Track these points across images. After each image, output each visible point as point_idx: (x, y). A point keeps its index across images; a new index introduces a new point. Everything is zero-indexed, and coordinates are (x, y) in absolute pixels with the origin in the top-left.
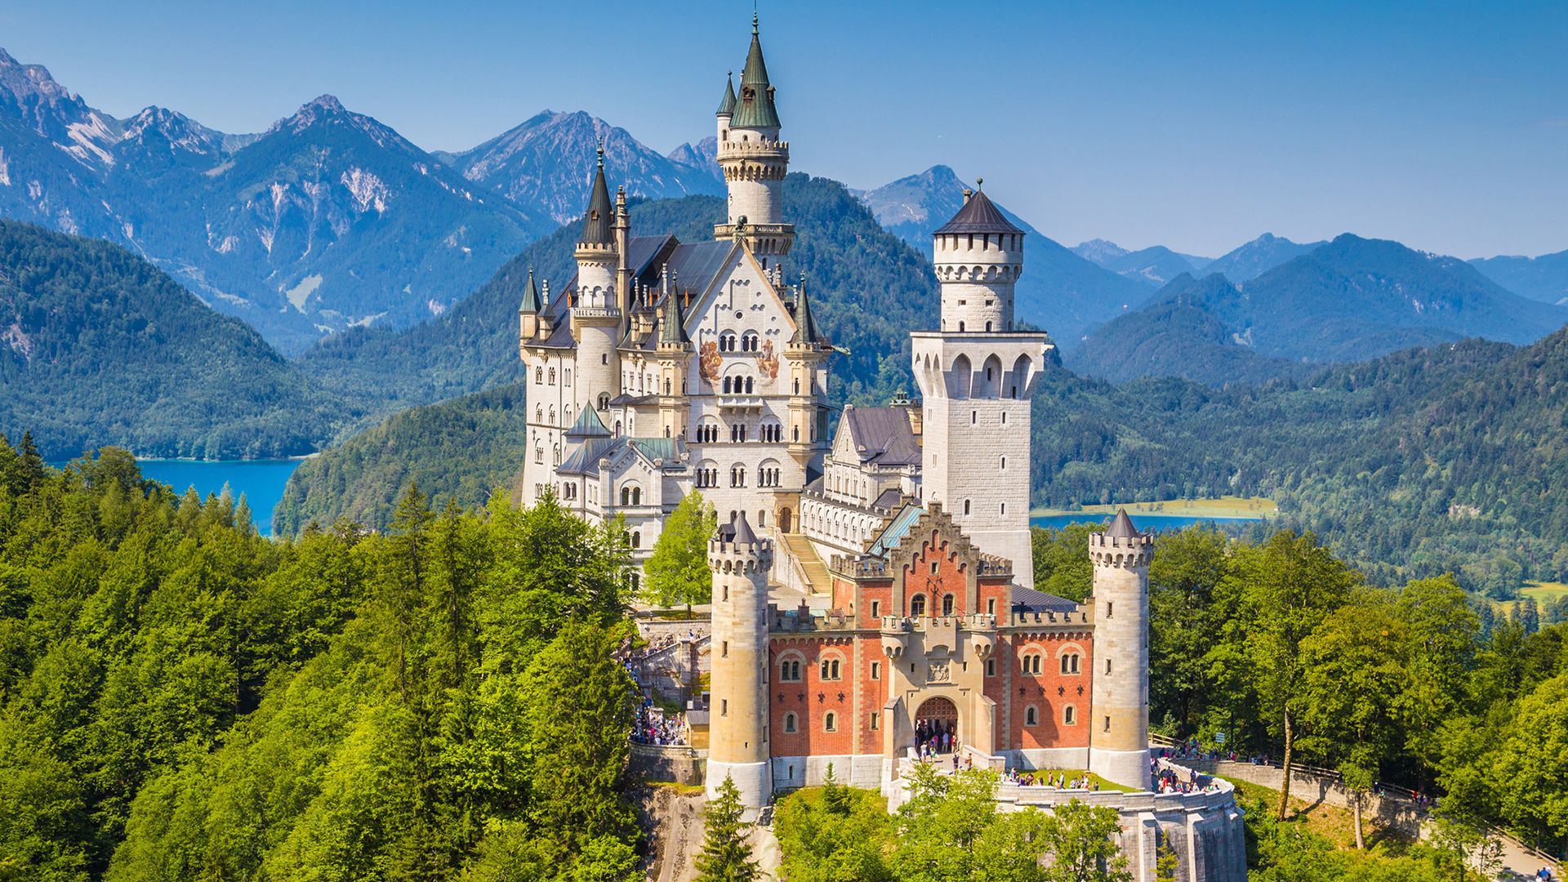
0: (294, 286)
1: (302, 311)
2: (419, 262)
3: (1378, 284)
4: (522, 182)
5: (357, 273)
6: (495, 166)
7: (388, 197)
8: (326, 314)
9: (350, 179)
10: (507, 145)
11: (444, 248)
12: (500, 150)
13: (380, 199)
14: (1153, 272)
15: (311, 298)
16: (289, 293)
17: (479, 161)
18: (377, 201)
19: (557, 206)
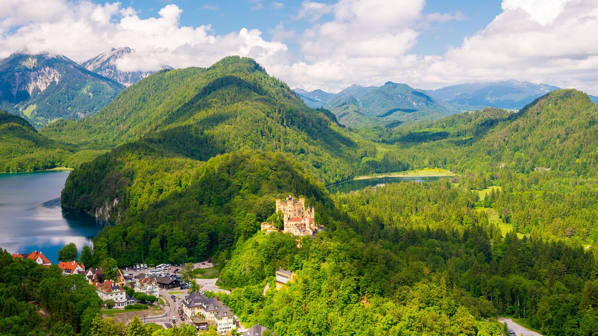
0: (25, 109)
1: (29, 117)
2: (73, 99)
3: (402, 97)
4: (107, 71)
5: (50, 103)
6: (96, 66)
7: (60, 76)
8: (40, 118)
9: (45, 70)
10: (100, 59)
11: (82, 93)
12: (98, 61)
13: (57, 77)
14: (318, 98)
15: (32, 113)
16: (24, 112)
17: (90, 64)
18: (56, 78)
19: (120, 79)
